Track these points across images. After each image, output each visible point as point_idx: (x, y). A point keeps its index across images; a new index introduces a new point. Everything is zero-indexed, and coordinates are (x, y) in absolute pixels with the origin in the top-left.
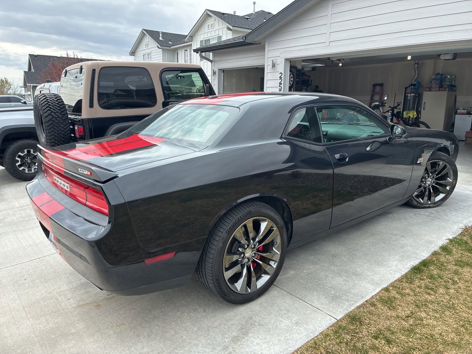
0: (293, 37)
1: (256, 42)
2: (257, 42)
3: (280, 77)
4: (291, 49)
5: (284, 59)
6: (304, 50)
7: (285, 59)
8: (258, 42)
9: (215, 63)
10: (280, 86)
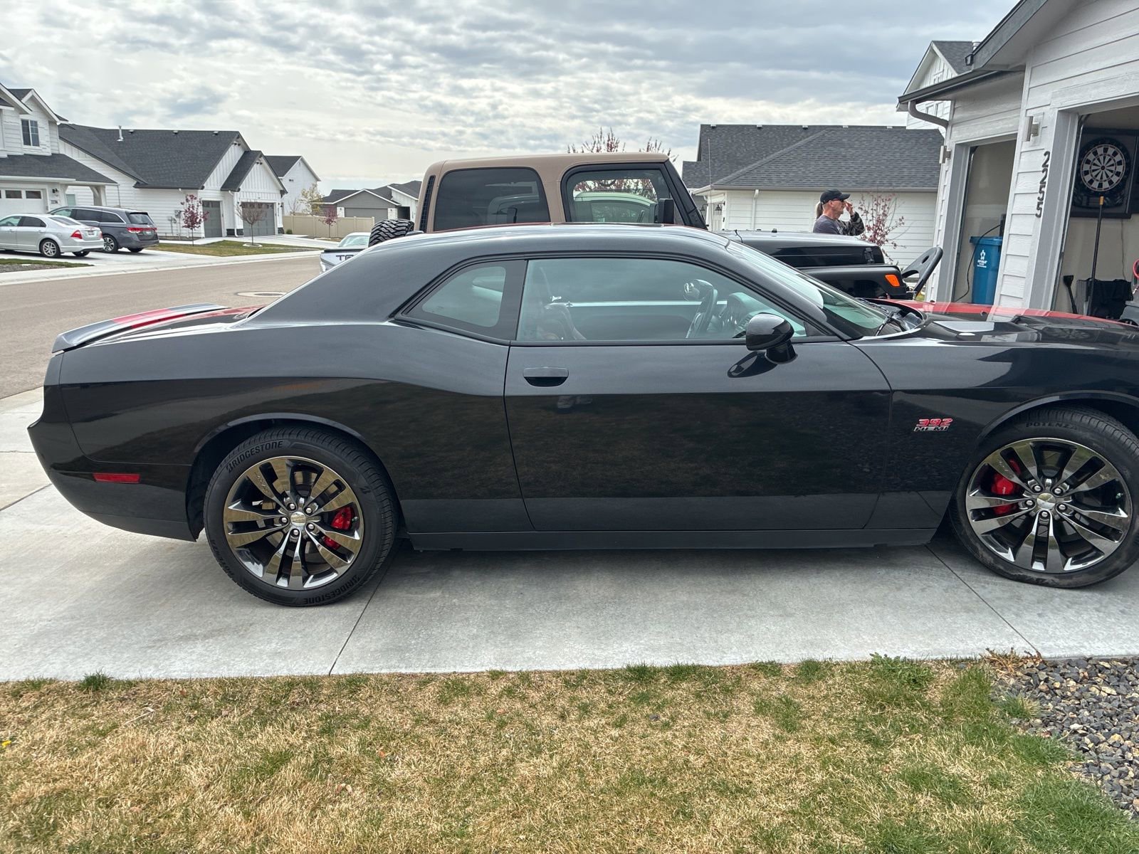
0: (1083, 47)
1: (1008, 66)
2: (1010, 67)
3: (1043, 166)
4: (1075, 81)
5: (1057, 111)
6: (1102, 83)
7: (1059, 111)
8: (1013, 66)
9: (953, 128)
10: (1043, 189)
